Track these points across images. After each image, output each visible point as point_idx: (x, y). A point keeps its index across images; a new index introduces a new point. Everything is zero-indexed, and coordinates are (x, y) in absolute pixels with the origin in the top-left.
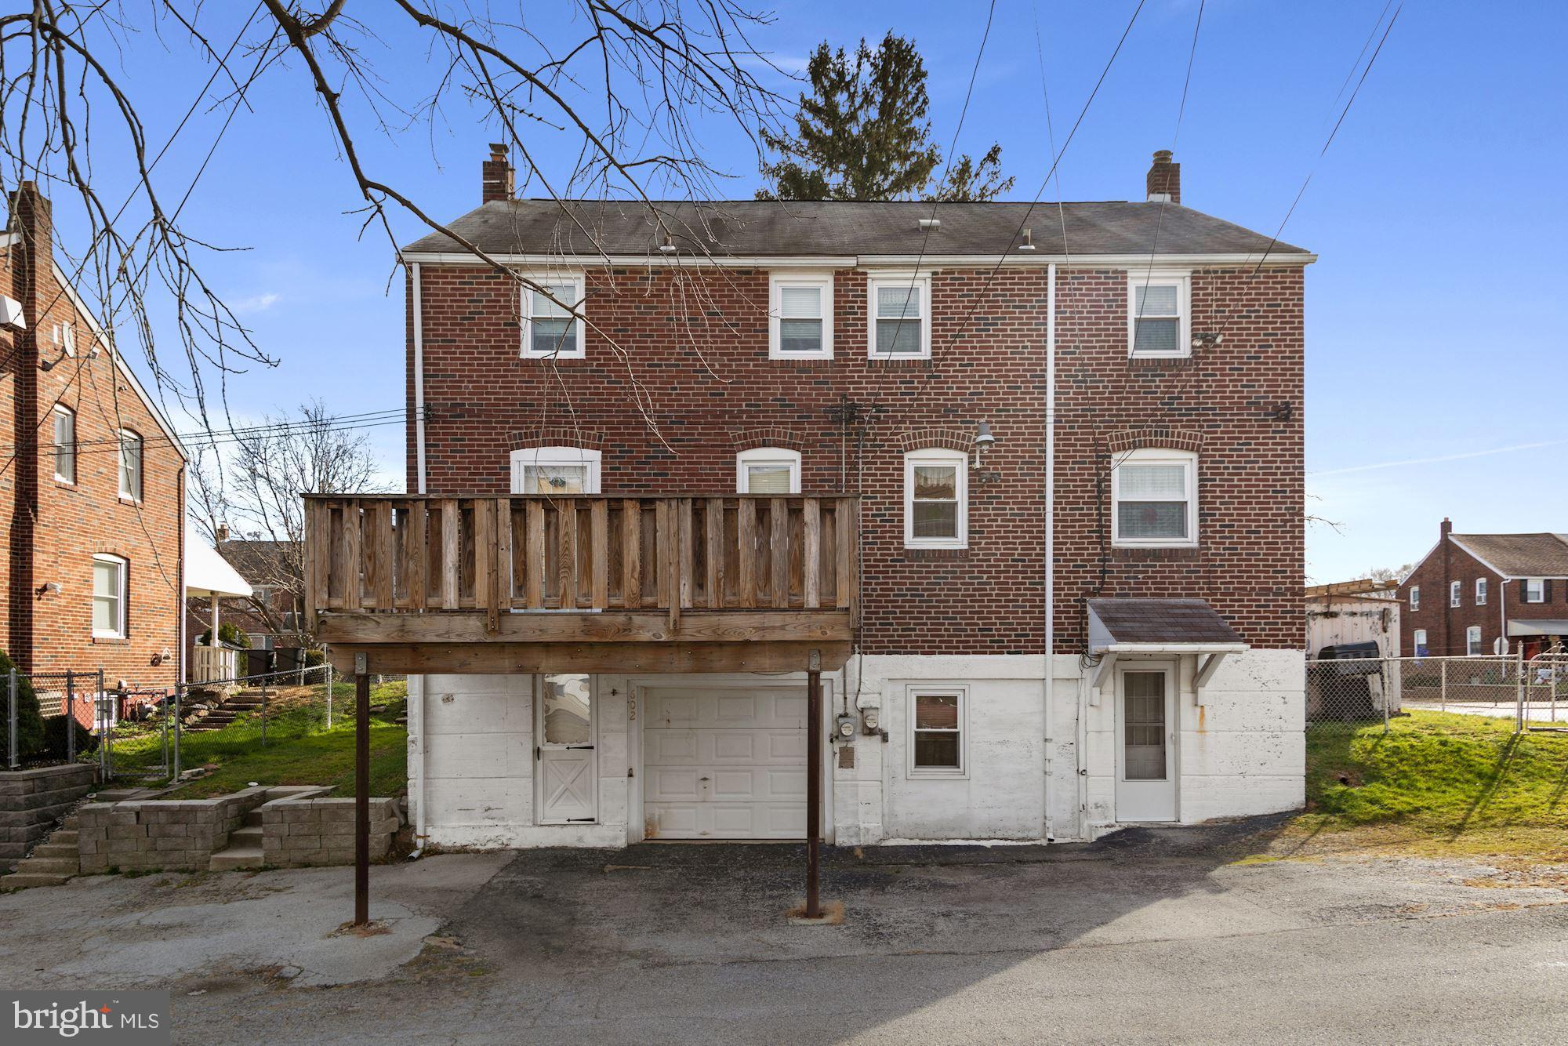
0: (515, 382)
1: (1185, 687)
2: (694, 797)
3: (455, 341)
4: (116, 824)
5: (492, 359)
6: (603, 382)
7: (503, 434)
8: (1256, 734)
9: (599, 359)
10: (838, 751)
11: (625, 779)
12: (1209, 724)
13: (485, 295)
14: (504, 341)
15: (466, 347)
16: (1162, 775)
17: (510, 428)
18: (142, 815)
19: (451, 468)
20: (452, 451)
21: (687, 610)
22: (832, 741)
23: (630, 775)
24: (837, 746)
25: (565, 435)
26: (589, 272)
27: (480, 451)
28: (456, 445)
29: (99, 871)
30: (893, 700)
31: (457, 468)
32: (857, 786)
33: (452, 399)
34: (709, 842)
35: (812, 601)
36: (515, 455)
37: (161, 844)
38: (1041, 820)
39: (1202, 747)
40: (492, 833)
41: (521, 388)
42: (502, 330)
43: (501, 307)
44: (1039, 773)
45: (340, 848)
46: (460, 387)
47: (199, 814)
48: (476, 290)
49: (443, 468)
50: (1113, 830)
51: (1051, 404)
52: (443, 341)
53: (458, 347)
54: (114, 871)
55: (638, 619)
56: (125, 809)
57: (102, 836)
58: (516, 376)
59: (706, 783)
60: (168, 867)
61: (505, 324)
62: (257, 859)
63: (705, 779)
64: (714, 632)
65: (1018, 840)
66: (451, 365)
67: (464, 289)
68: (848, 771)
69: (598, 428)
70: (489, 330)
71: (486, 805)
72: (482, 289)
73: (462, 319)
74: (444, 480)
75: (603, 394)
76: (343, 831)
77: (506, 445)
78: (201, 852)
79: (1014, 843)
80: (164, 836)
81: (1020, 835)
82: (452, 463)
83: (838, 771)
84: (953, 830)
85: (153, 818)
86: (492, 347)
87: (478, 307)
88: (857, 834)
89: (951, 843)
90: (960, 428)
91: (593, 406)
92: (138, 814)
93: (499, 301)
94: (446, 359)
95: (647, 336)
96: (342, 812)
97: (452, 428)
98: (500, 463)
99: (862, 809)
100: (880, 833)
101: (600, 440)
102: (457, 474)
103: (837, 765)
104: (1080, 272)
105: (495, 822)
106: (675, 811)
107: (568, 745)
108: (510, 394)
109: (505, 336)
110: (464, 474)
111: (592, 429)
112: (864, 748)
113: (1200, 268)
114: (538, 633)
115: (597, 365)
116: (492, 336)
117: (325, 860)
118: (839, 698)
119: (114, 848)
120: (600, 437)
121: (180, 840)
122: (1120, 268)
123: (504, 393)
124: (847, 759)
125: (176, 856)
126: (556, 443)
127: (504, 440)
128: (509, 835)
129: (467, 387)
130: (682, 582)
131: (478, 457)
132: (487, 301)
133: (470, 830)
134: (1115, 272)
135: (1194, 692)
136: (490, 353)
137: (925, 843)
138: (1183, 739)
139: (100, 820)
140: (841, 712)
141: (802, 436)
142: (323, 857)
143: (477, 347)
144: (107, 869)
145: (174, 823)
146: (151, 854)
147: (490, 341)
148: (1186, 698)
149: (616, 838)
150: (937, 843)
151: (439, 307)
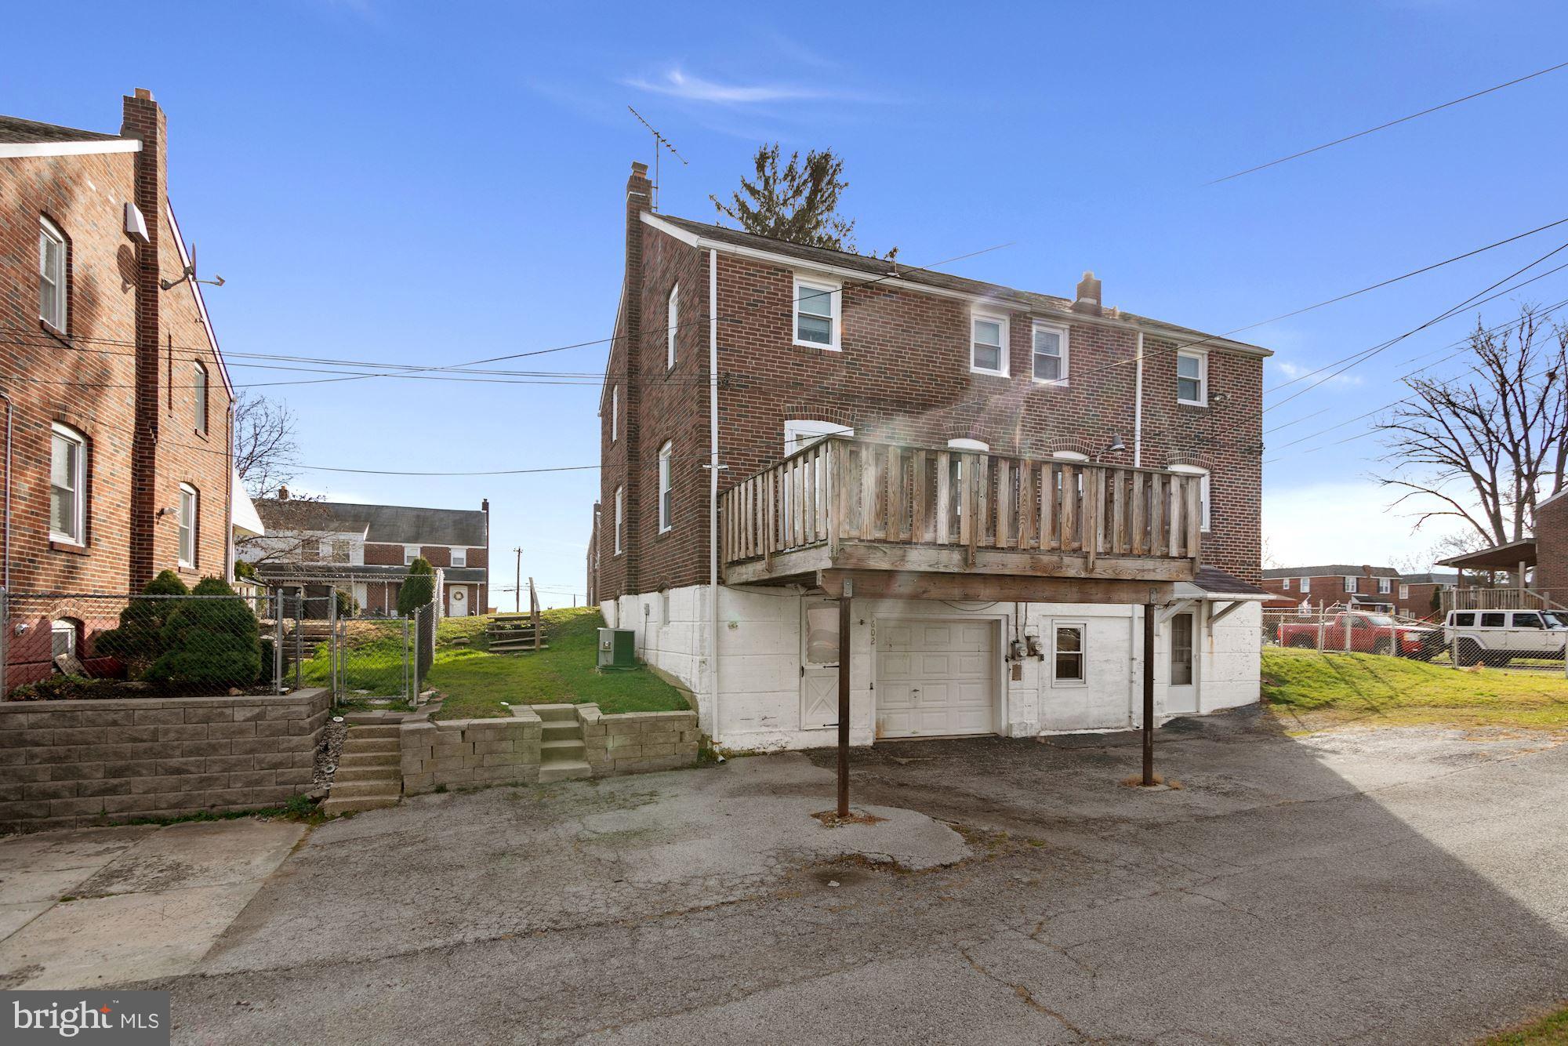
0: (789, 364)
1: (1204, 624)
2: (907, 705)
3: (741, 322)
4: (442, 744)
5: (771, 342)
6: (855, 373)
7: (779, 406)
8: (1238, 654)
9: (853, 355)
10: (1011, 667)
11: (869, 691)
12: (1216, 648)
13: (767, 288)
14: (781, 328)
15: (750, 329)
16: (1189, 681)
17: (785, 401)
18: (468, 734)
19: (737, 430)
20: (738, 415)
21: (1100, 554)
22: (1007, 661)
23: (872, 688)
24: (1011, 663)
25: (827, 413)
26: (846, 283)
27: (761, 418)
28: (741, 411)
29: (425, 790)
30: (1044, 631)
31: (742, 430)
32: (1023, 693)
33: (739, 371)
34: (922, 739)
35: (1174, 551)
36: (788, 424)
37: (488, 761)
38: (1127, 715)
39: (1212, 664)
40: (773, 738)
41: (793, 369)
42: (779, 319)
43: (779, 300)
44: (1126, 682)
45: (658, 756)
46: (745, 362)
47: (526, 731)
48: (759, 281)
49: (731, 429)
50: (1170, 719)
51: (1138, 427)
52: (731, 321)
53: (745, 328)
54: (441, 789)
55: (1067, 560)
56: (451, 728)
57: (427, 757)
58: (789, 359)
59: (916, 694)
60: (497, 782)
61: (782, 315)
62: (585, 770)
63: (915, 691)
64: (1114, 571)
65: (1115, 728)
66: (739, 342)
67: (749, 279)
68: (1017, 683)
69: (852, 410)
70: (769, 317)
71: (763, 716)
72: (763, 282)
73: (748, 304)
74: (731, 439)
75: (855, 383)
76: (661, 741)
77: (782, 415)
78: (530, 766)
79: (1113, 731)
80: (491, 753)
81: (1116, 725)
82: (738, 425)
83: (1012, 683)
84: (1078, 723)
85: (480, 736)
86: (771, 332)
87: (760, 296)
88: (1025, 728)
89: (1078, 732)
90: (1086, 439)
91: (849, 391)
92: (463, 733)
93: (777, 295)
94: (733, 336)
95: (888, 341)
96: (661, 724)
97: (738, 396)
98: (776, 429)
99: (1026, 710)
100: (1038, 726)
101: (852, 419)
102: (742, 435)
103: (1011, 678)
104: (1154, 341)
105: (770, 729)
106: (894, 716)
107: (824, 664)
108: (785, 373)
109: (782, 324)
110: (748, 436)
111: (847, 409)
112: (1029, 665)
113: (1214, 349)
114: (1001, 567)
115: (852, 359)
116: (771, 322)
117: (646, 767)
118: (1012, 629)
119: (441, 766)
120: (853, 416)
121: (508, 756)
122: (1175, 342)
123: (781, 372)
124: (1017, 674)
125: (504, 771)
126: (820, 418)
127: (780, 410)
128: (787, 739)
129: (751, 363)
130: (1099, 532)
131: (759, 422)
132: (768, 293)
133: (755, 736)
134: (1172, 344)
135: (1209, 627)
136: (769, 337)
137: (1063, 733)
138: (1202, 658)
139: (425, 740)
140: (1014, 639)
141: (991, 433)
142: (645, 764)
143: (759, 330)
144: (433, 788)
145: (500, 740)
146: (479, 771)
147: (770, 327)
148: (1204, 631)
149: (866, 738)
150: (1070, 732)
151: (728, 291)
